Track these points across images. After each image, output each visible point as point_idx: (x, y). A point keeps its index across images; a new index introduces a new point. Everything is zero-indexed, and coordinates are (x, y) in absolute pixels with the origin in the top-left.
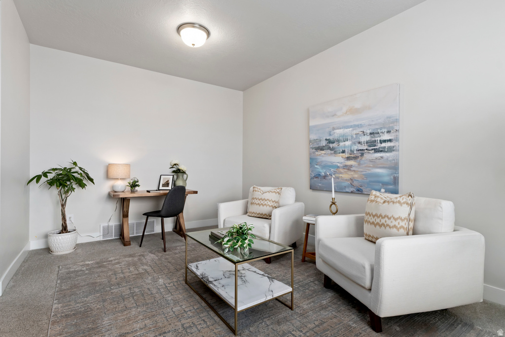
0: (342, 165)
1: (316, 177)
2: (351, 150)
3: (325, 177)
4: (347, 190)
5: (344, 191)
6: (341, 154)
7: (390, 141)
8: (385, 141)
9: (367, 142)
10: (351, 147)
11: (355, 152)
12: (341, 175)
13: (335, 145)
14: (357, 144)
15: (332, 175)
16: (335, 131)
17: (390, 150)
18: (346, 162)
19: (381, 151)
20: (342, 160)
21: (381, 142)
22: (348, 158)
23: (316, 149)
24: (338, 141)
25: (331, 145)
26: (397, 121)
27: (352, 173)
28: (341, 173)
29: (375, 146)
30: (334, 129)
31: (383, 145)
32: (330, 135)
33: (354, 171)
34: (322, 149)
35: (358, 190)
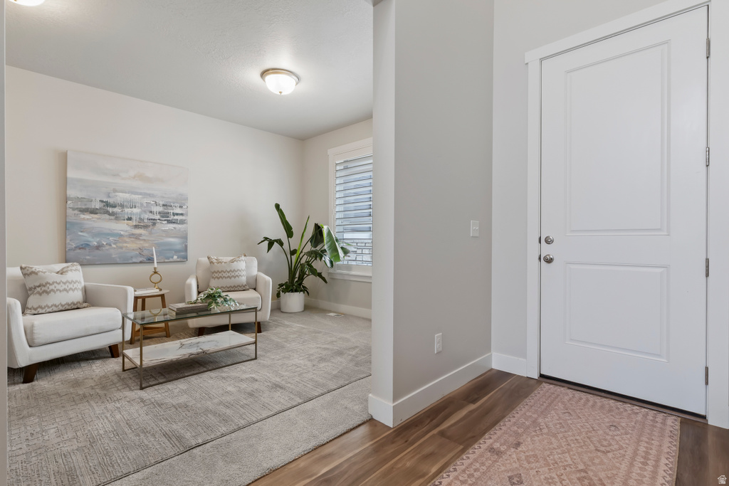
0: (127, 234)
1: (80, 248)
2: (140, 219)
3: (98, 247)
4: (134, 260)
5: (131, 262)
6: (126, 221)
7: (182, 214)
8: (177, 214)
9: (160, 213)
10: (140, 215)
11: (146, 221)
12: (125, 245)
13: (117, 210)
14: (148, 213)
15: (110, 245)
16: (117, 194)
17: (182, 222)
18: (133, 230)
19: (174, 223)
20: (128, 228)
21: (174, 214)
22: (136, 227)
23: (80, 211)
24: (122, 206)
25: (110, 210)
26: (187, 199)
27: (142, 242)
28: (126, 242)
29: (168, 217)
30: (115, 191)
31: (176, 217)
32: (109, 197)
33: (144, 240)
34: (93, 212)
35: (149, 260)
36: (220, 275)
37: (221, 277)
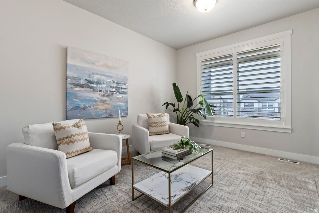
0: (99, 100)
1: (74, 109)
2: (106, 91)
3: (84, 108)
4: (103, 116)
5: (101, 117)
6: (99, 92)
7: (126, 89)
8: (124, 89)
9: (115, 88)
10: (105, 89)
11: (108, 92)
12: (98, 107)
13: (94, 85)
14: (110, 88)
15: (91, 107)
16: (94, 75)
17: (126, 93)
18: (102, 98)
19: (122, 93)
20: (100, 97)
21: (122, 88)
22: (104, 96)
23: (75, 85)
24: (97, 83)
25: (91, 85)
26: (128, 80)
27: (106, 105)
28: (98, 105)
29: (119, 90)
30: (93, 73)
31: (123, 90)
32: (90, 77)
33: (108, 104)
34: (82, 86)
35: (110, 116)
36: (156, 125)
37: (157, 126)
